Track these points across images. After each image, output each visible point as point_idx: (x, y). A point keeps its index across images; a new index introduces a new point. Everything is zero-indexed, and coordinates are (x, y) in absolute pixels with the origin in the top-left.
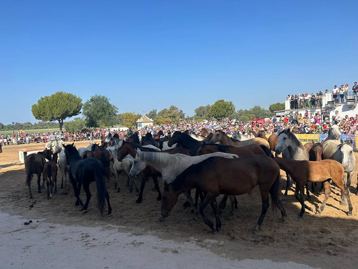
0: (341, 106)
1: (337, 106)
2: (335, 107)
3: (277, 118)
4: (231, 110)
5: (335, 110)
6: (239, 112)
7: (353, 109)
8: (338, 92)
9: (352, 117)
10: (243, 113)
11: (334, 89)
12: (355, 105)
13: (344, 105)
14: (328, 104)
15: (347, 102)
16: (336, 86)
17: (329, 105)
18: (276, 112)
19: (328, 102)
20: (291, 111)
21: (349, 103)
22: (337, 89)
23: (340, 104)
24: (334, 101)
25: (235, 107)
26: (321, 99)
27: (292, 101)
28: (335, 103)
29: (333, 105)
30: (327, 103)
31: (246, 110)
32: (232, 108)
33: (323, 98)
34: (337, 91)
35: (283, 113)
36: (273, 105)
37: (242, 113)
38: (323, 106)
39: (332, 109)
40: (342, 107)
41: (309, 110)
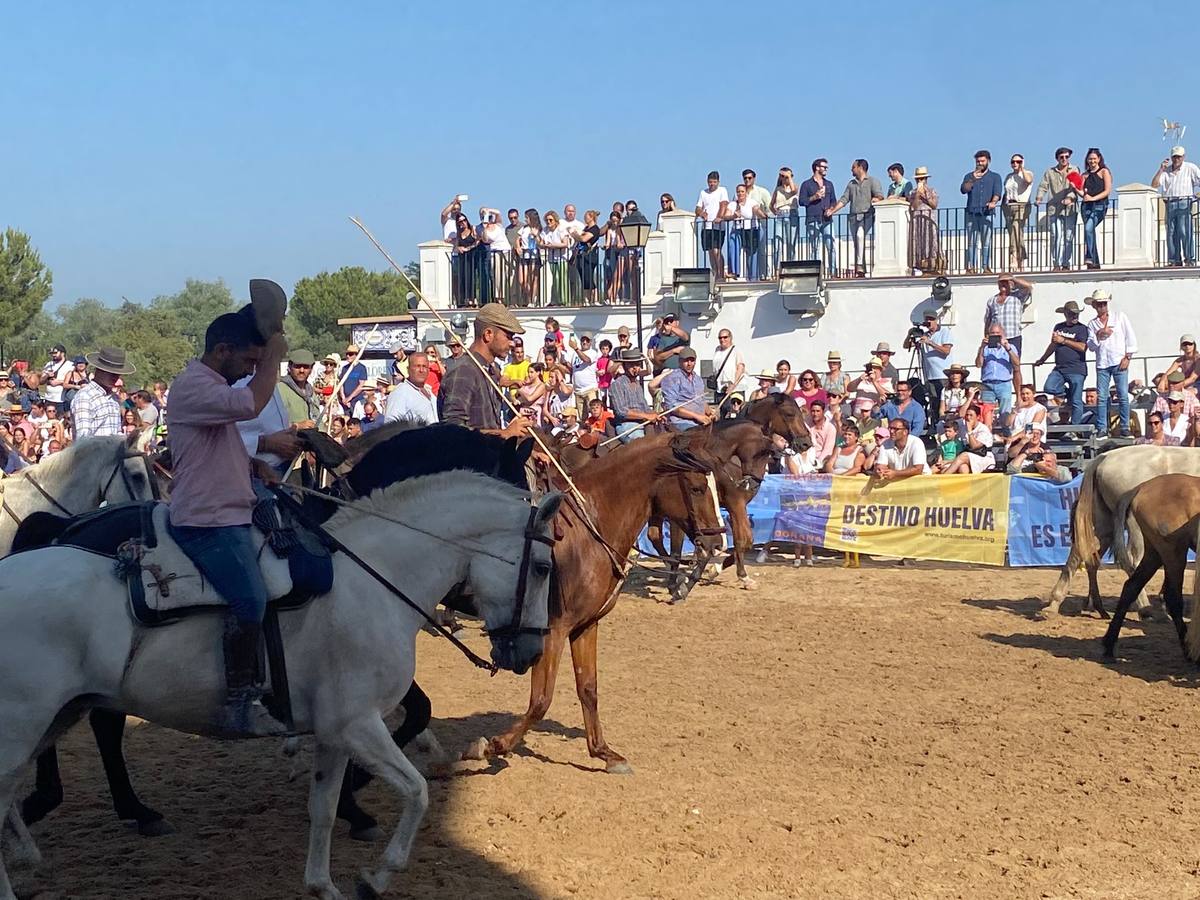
0: (744, 298)
1: (728, 299)
2: (716, 306)
3: (368, 363)
4: (21, 294)
5: (715, 327)
6: (74, 318)
7: (808, 324)
8: (728, 214)
9: (808, 371)
10: (104, 325)
11: (703, 193)
12: (823, 300)
13: (762, 293)
14: (676, 284)
15: (782, 276)
16: (714, 176)
17: (682, 288)
18: (354, 327)
19: (678, 272)
20: (457, 322)
21: (790, 286)
22: (721, 193)
23: (741, 286)
24: (706, 271)
25: (49, 278)
26: (638, 252)
27: (461, 255)
28: (712, 278)
29: (702, 290)
30: (669, 279)
31: (129, 308)
32: (24, 283)
33: (651, 247)
34: (723, 205)
35: (397, 332)
36: (321, 280)
37: (96, 325)
38: (650, 297)
39: (696, 314)
40: (750, 306)
41: (565, 321)
